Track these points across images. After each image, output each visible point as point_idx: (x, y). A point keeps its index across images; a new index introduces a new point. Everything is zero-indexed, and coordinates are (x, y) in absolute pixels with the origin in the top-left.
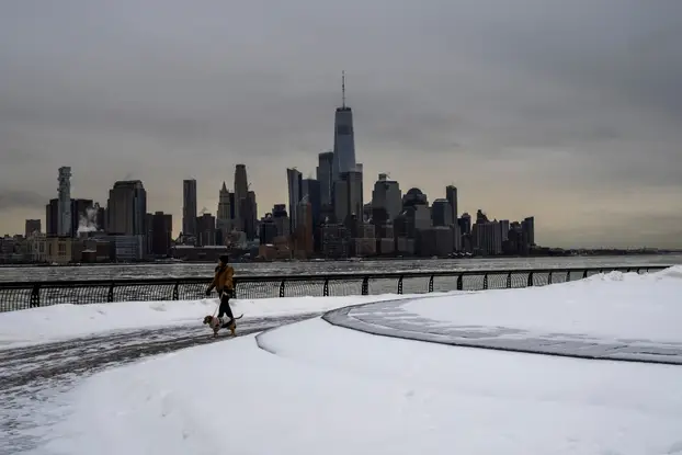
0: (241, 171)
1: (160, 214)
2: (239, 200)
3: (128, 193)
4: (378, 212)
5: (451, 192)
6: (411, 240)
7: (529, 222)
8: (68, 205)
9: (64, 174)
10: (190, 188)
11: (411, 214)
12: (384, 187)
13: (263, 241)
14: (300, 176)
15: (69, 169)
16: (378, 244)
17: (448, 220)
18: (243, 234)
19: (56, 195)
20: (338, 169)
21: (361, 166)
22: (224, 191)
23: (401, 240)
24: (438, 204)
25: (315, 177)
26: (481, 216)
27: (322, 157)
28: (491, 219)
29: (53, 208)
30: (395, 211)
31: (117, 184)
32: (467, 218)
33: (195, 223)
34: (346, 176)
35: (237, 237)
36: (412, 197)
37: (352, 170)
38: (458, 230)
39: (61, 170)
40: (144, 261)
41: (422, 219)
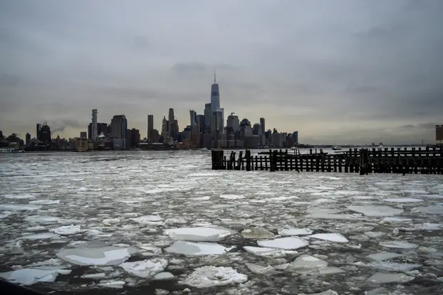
0: (171, 111)
1: (134, 129)
2: (171, 124)
3: (120, 120)
4: (229, 129)
5: (262, 120)
6: (242, 141)
7: (296, 133)
8: (96, 126)
9: (95, 112)
10: (150, 118)
11: (243, 130)
12: (232, 118)
13: (179, 141)
14: (196, 113)
15: (96, 110)
16: (228, 142)
17: (260, 132)
18: (172, 138)
19: (91, 121)
20: (213, 110)
21: (223, 109)
22: (164, 120)
23: (238, 141)
24: (256, 126)
25: (203, 114)
26: (275, 131)
27: (206, 105)
28: (279, 132)
29: (90, 127)
30: (236, 128)
31: (115, 117)
32: (269, 131)
33: (152, 132)
34: (215, 113)
35: (169, 140)
36: (244, 122)
37: (217, 110)
38: (264, 137)
39: (93, 111)
40: (127, 149)
41: (248, 132)
